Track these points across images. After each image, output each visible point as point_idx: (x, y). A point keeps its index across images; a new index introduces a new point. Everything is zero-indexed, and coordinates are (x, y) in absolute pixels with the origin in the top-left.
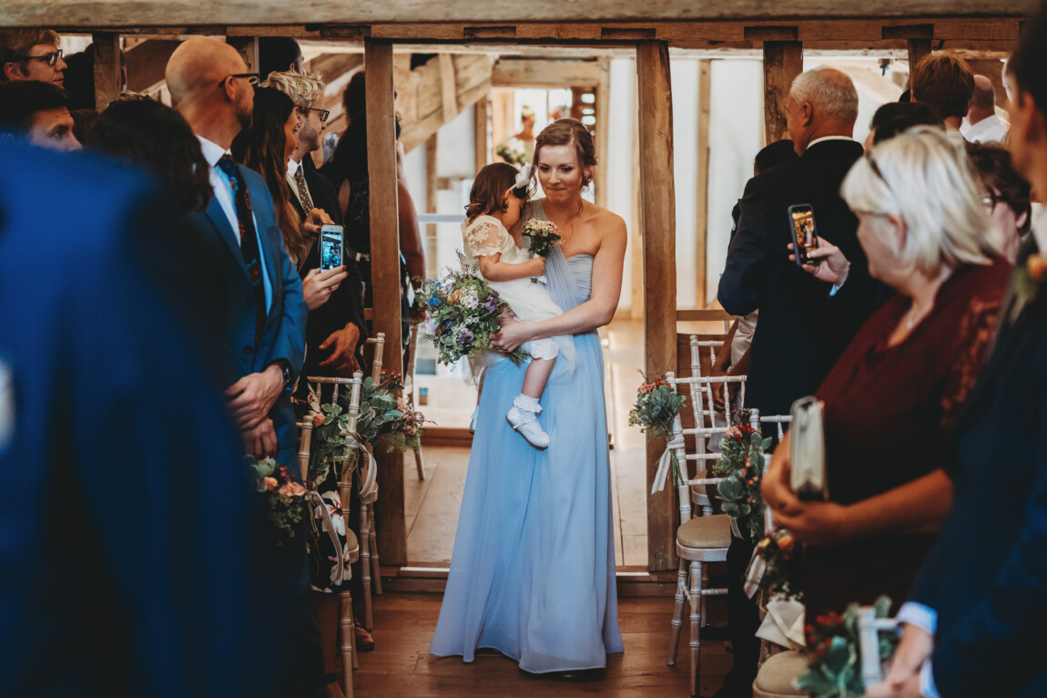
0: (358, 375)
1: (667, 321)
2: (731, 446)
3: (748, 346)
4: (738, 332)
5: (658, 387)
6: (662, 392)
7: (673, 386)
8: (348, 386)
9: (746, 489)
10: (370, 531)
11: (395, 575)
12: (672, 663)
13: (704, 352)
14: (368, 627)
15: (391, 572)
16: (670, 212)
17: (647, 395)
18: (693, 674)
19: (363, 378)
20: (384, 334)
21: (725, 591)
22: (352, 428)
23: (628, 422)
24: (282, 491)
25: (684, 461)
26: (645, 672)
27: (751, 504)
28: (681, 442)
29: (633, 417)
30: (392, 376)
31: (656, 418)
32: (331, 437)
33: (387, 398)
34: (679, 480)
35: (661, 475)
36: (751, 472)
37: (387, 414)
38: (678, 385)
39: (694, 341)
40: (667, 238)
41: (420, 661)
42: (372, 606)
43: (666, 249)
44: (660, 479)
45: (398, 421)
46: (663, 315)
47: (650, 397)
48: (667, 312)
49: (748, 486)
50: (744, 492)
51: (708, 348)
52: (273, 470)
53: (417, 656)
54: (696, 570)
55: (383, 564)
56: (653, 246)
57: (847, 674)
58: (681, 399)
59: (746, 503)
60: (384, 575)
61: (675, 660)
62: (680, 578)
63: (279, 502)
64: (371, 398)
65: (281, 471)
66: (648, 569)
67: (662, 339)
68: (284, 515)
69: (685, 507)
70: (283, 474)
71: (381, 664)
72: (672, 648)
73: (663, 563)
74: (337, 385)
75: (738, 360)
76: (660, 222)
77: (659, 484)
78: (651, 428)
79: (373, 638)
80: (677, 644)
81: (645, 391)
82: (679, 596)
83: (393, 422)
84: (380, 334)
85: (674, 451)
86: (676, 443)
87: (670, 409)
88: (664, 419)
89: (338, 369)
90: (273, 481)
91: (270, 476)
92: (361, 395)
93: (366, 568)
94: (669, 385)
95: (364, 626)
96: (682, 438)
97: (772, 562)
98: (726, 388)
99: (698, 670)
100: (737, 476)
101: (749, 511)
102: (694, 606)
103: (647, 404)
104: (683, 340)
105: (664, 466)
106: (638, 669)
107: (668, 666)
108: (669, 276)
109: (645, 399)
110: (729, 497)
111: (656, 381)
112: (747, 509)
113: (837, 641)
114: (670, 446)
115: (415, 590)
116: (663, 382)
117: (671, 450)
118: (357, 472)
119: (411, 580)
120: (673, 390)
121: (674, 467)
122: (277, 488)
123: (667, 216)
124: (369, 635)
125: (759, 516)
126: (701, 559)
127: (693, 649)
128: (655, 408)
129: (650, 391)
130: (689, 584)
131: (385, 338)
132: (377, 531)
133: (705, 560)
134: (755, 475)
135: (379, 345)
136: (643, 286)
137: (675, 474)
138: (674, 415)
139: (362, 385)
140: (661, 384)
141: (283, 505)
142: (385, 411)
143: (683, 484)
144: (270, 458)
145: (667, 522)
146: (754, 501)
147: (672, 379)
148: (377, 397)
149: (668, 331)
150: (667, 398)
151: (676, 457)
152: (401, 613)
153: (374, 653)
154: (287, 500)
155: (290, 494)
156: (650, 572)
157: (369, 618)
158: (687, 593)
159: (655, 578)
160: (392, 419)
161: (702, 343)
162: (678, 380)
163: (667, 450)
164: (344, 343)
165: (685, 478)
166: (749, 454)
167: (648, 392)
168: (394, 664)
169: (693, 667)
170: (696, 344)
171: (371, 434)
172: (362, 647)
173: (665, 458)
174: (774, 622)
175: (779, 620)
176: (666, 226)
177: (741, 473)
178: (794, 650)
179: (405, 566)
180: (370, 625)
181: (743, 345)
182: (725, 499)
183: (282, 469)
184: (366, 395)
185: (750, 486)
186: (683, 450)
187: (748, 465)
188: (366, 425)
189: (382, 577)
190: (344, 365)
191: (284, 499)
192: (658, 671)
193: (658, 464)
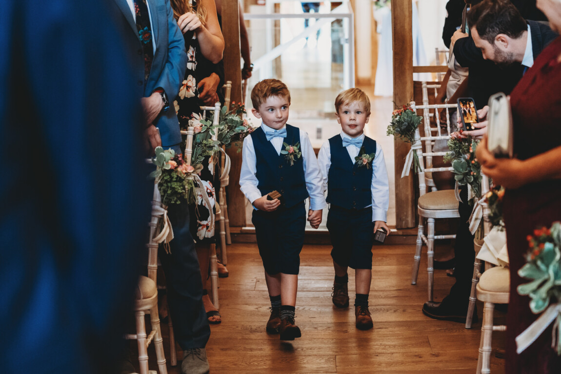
0: (218, 105)
1: (408, 73)
2: (455, 144)
3: (458, 87)
4: (451, 78)
5: (405, 111)
6: (408, 114)
7: (415, 110)
8: (211, 112)
9: (470, 167)
10: (224, 204)
11: (239, 232)
12: (414, 283)
13: (431, 92)
14: (224, 263)
15: (236, 230)
16: (409, 4)
17: (399, 116)
18: (430, 288)
19: (221, 107)
20: (230, 82)
21: (454, 236)
22: (215, 138)
23: (386, 134)
24: (179, 169)
25: (422, 157)
26: (397, 288)
27: (473, 176)
28: (420, 145)
29: (389, 130)
30: (239, 105)
31: (404, 129)
32: (205, 140)
33: (236, 118)
34: (419, 169)
35: (407, 166)
36: (473, 156)
37: (236, 129)
38: (417, 110)
39: (424, 85)
40: (407, 20)
41: (258, 283)
42: (227, 250)
43: (407, 27)
44: (407, 169)
45: (243, 133)
46: (405, 69)
47: (400, 118)
48: (407, 67)
49: (471, 165)
50: (468, 169)
51: (433, 89)
52: (173, 156)
53: (255, 280)
54: (431, 224)
55: (232, 225)
56: (398, 27)
57: (554, 266)
58: (420, 118)
59: (470, 175)
60: (232, 232)
61: (416, 280)
62: (419, 230)
63: (178, 176)
64: (227, 119)
65: (178, 157)
66: (396, 227)
67: (404, 84)
68: (181, 184)
69: (422, 186)
70: (180, 159)
71: (234, 284)
72: (414, 274)
73: (405, 223)
74: (205, 111)
75: (452, 95)
76: (402, 10)
77: (406, 171)
78: (401, 136)
79: (227, 269)
80: (418, 271)
81: (397, 113)
82: (419, 241)
83: (240, 133)
84: (228, 82)
85: (415, 151)
86: (417, 146)
87: (413, 124)
88: (409, 131)
89: (205, 101)
90: (174, 163)
91: (172, 160)
92: (220, 118)
93: (223, 227)
94: (412, 110)
95: (221, 262)
96: (420, 143)
97: (494, 206)
98: (447, 112)
99: (432, 286)
100: (465, 158)
101: (472, 180)
102: (430, 245)
103: (398, 122)
104: (417, 85)
105: (409, 160)
106: (393, 287)
107: (412, 284)
108: (409, 44)
109: (397, 119)
110: (460, 172)
111: (404, 107)
112: (471, 179)
113: (548, 246)
114: (413, 148)
115: (252, 241)
116: (408, 108)
117: (413, 150)
118: (218, 165)
119: (249, 235)
120: (414, 113)
121: (415, 161)
122: (176, 168)
123: (407, 7)
124: (225, 268)
125: (478, 184)
126: (434, 217)
127: (429, 273)
128: (403, 124)
129: (400, 114)
130: (426, 233)
131: (232, 84)
132: (227, 205)
133: (437, 217)
134: (475, 158)
135: (228, 89)
136: (392, 52)
137: (416, 165)
138: (416, 128)
139: (220, 111)
140: (407, 109)
141: (180, 178)
142: (236, 127)
143: (421, 171)
144: (171, 149)
145: (407, 199)
146: (475, 174)
147: (413, 106)
148: (230, 118)
149: (408, 79)
150: (411, 117)
151: (416, 155)
152: (243, 255)
153: (228, 278)
154: (183, 175)
155: (184, 171)
156: (397, 229)
157: (225, 257)
158: (424, 239)
159: (400, 233)
160: (240, 131)
161: (429, 86)
162: (418, 107)
163: (411, 150)
164: (209, 86)
165: (422, 167)
166: (472, 145)
167: (398, 115)
168: (241, 285)
169: (430, 284)
170: (425, 87)
171: (226, 141)
172: (222, 275)
173: (410, 156)
174: (488, 249)
175: (491, 248)
176: (407, 13)
177: (467, 156)
178: (501, 266)
179: (245, 226)
180: (225, 262)
181: (455, 86)
182: (457, 173)
183: (179, 156)
184: (223, 118)
185: (472, 164)
186: (421, 150)
187: (471, 151)
188: (224, 136)
189: (231, 234)
190: (209, 99)
191: (180, 174)
192: (406, 288)
193: (405, 160)
